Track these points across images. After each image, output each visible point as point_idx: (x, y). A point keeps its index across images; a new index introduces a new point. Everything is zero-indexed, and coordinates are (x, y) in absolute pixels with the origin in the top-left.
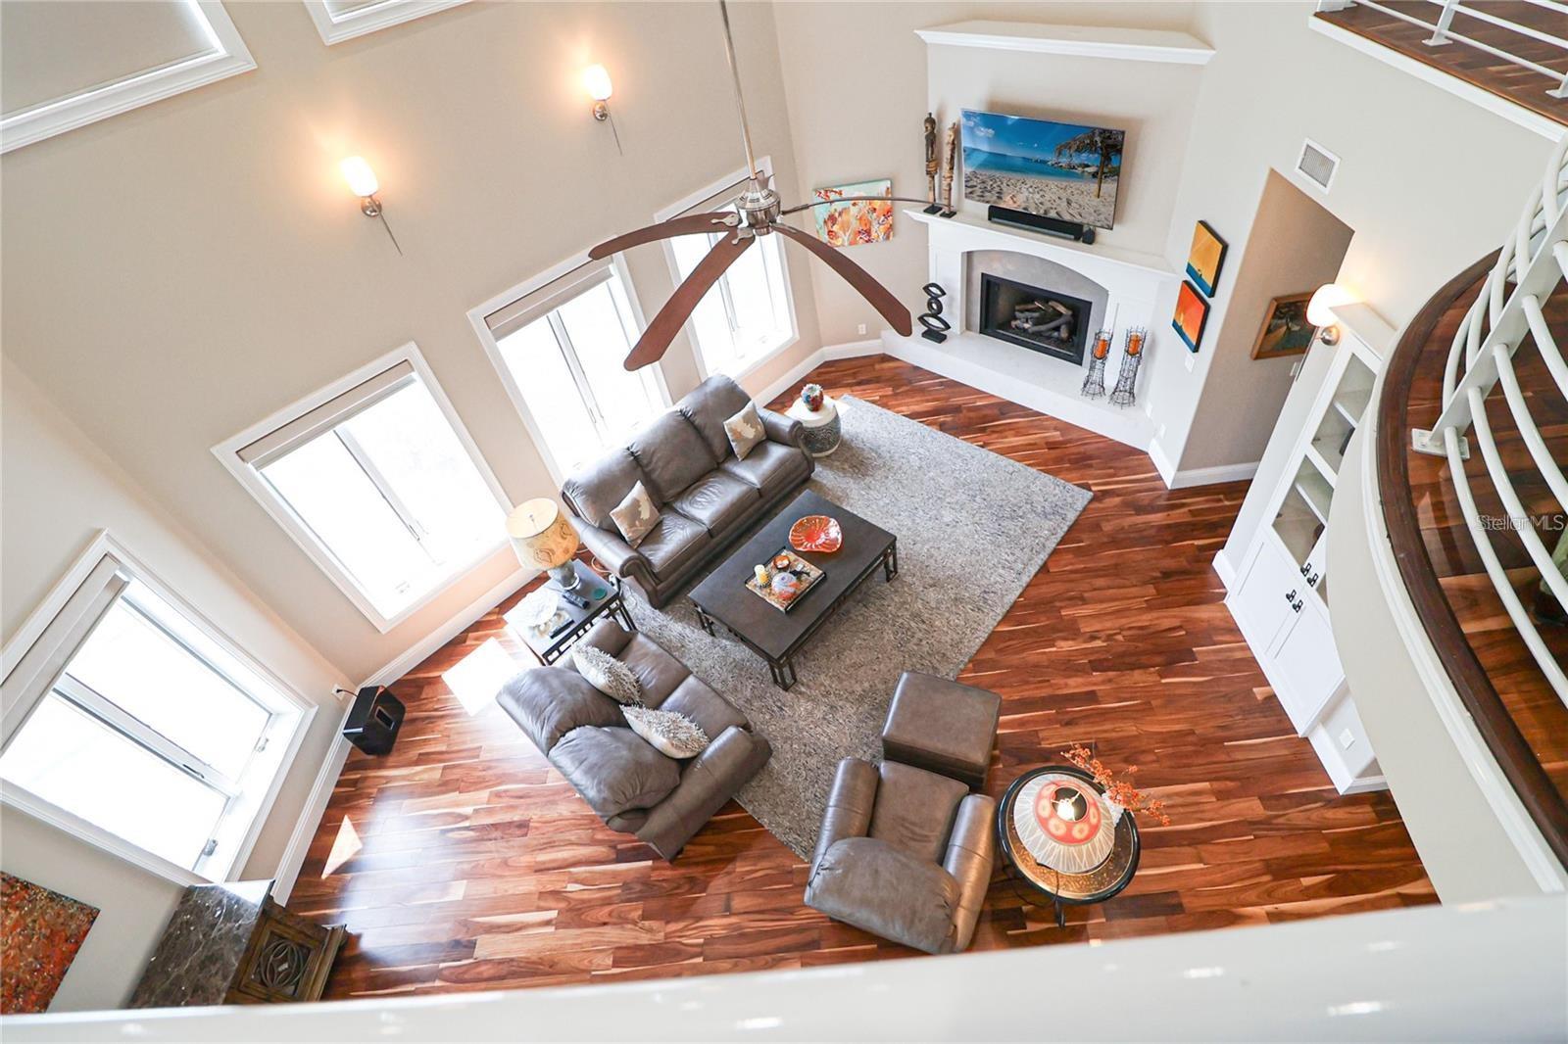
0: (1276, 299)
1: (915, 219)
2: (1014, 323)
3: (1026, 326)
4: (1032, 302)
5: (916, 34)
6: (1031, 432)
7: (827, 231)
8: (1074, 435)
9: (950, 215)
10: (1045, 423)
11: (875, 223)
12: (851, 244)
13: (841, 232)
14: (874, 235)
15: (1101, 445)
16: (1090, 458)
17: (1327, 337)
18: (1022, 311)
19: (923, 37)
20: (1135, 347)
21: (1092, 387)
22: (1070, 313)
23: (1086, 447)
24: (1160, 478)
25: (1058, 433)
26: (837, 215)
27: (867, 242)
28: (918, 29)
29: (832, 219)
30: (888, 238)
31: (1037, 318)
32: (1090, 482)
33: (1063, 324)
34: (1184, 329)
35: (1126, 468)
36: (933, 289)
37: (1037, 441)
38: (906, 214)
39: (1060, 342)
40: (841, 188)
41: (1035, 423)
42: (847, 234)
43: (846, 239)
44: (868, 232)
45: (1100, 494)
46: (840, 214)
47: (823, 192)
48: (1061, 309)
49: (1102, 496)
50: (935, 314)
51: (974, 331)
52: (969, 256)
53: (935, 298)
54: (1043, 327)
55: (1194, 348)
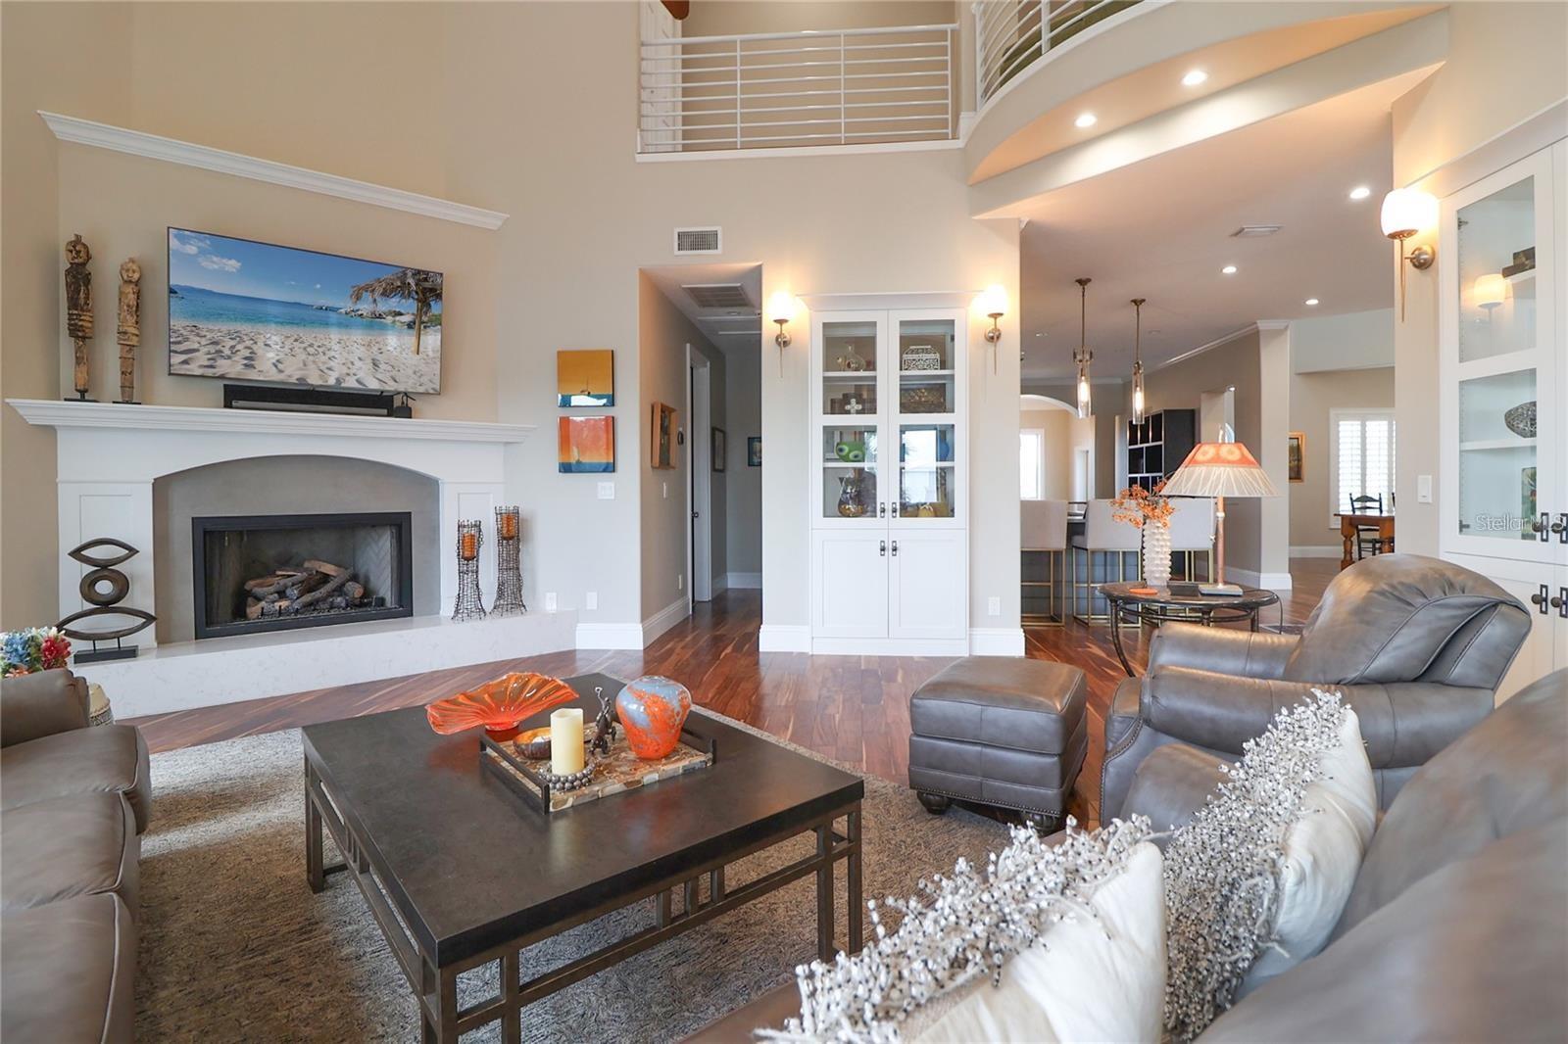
3: (282, 604)
17: (784, 340)
19: (49, 122)
20: (512, 531)
22: (344, 571)
33: (347, 582)
34: (582, 461)
36: (96, 553)
48: (328, 569)
50: (106, 605)
51: (184, 639)
52: (162, 487)
53: (104, 569)
54: (317, 594)
55: (610, 468)
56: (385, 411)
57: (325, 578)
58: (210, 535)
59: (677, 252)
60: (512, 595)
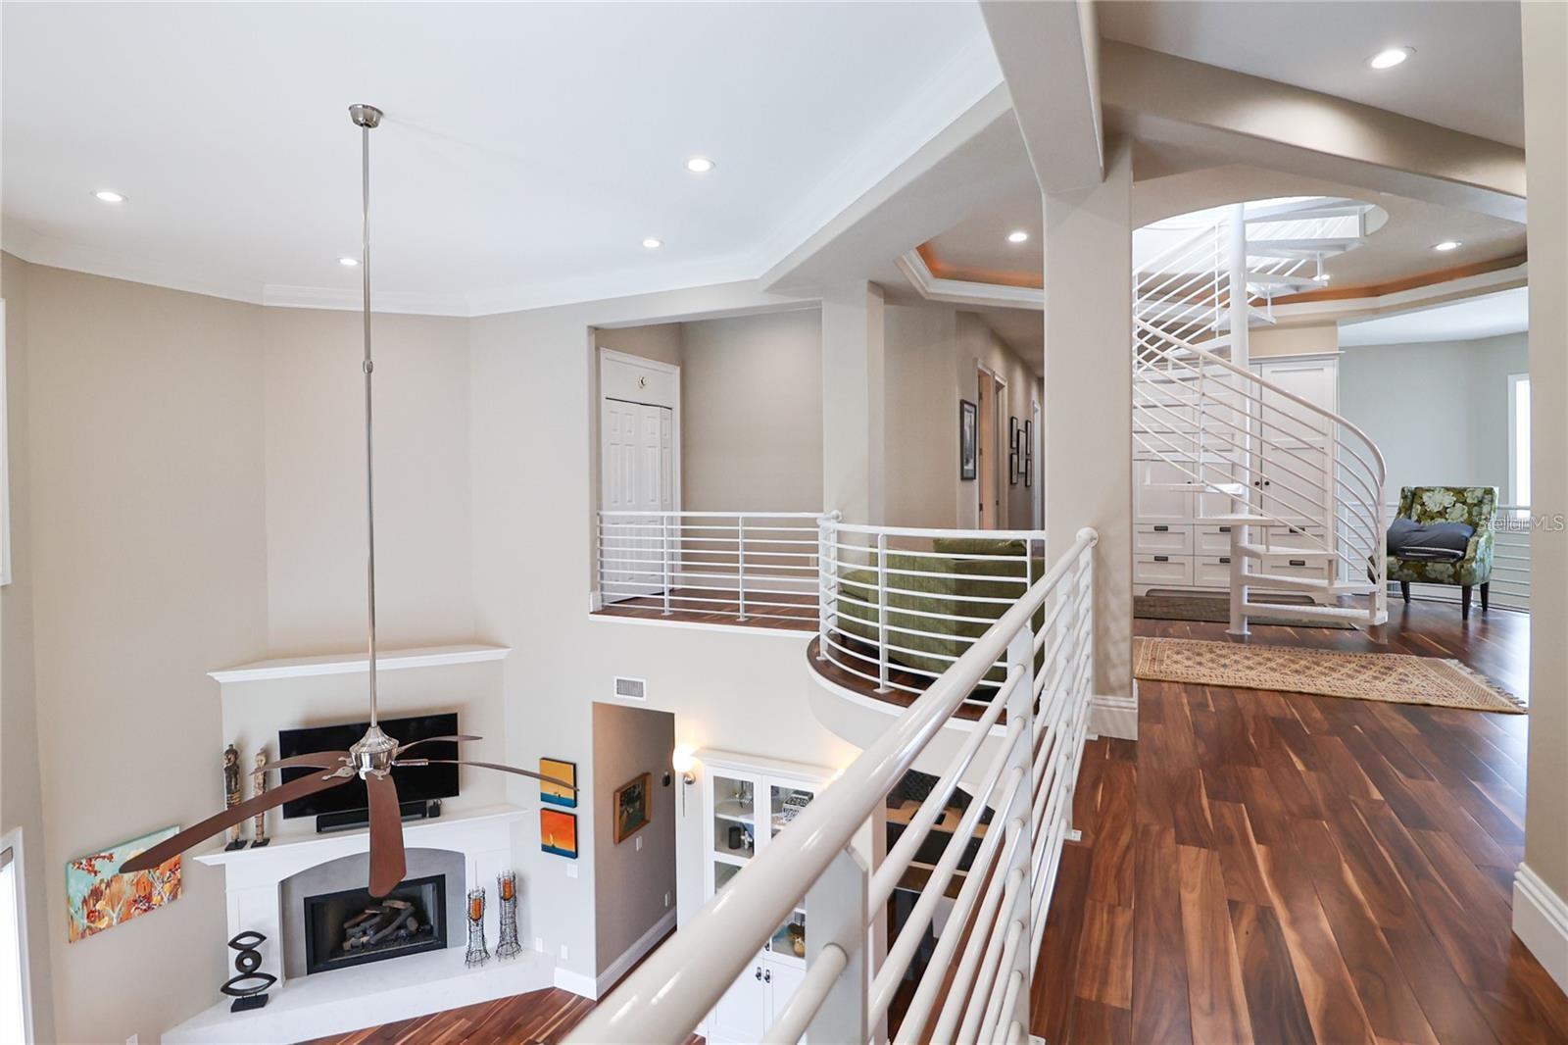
0: (618, 791)
1: (209, 864)
2: (347, 945)
3: (365, 939)
4: (362, 911)
5: (209, 676)
6: (433, 1038)
7: (86, 913)
8: (481, 1013)
9: (265, 843)
10: (442, 1020)
11: (158, 886)
12: (121, 921)
13: (109, 909)
14: (156, 899)
15: (512, 1005)
16: (512, 1020)
17: (689, 780)
18: (353, 927)
19: (216, 678)
20: (510, 891)
21: (477, 957)
22: (409, 904)
23: (501, 1014)
24: (581, 998)
25: (463, 1020)
26: (103, 886)
27: (145, 910)
28: (210, 671)
29: (96, 894)
30: (175, 897)
31: (378, 924)
32: (531, 1038)
33: (408, 916)
34: (557, 846)
35: (549, 1008)
36: (244, 941)
37: (449, 1039)
38: (199, 862)
39: (411, 937)
40: (111, 852)
41: (434, 1025)
42: (117, 910)
43: (115, 916)
44: (148, 898)
45: (548, 1041)
46: (108, 885)
47: (84, 862)
48: (399, 904)
49: (551, 1041)
50: (249, 974)
51: (301, 975)
52: (285, 886)
53: (248, 951)
54: (386, 932)
55: (575, 855)
56: (420, 815)
57: (398, 911)
58: (315, 907)
59: (616, 695)
60: (512, 941)
